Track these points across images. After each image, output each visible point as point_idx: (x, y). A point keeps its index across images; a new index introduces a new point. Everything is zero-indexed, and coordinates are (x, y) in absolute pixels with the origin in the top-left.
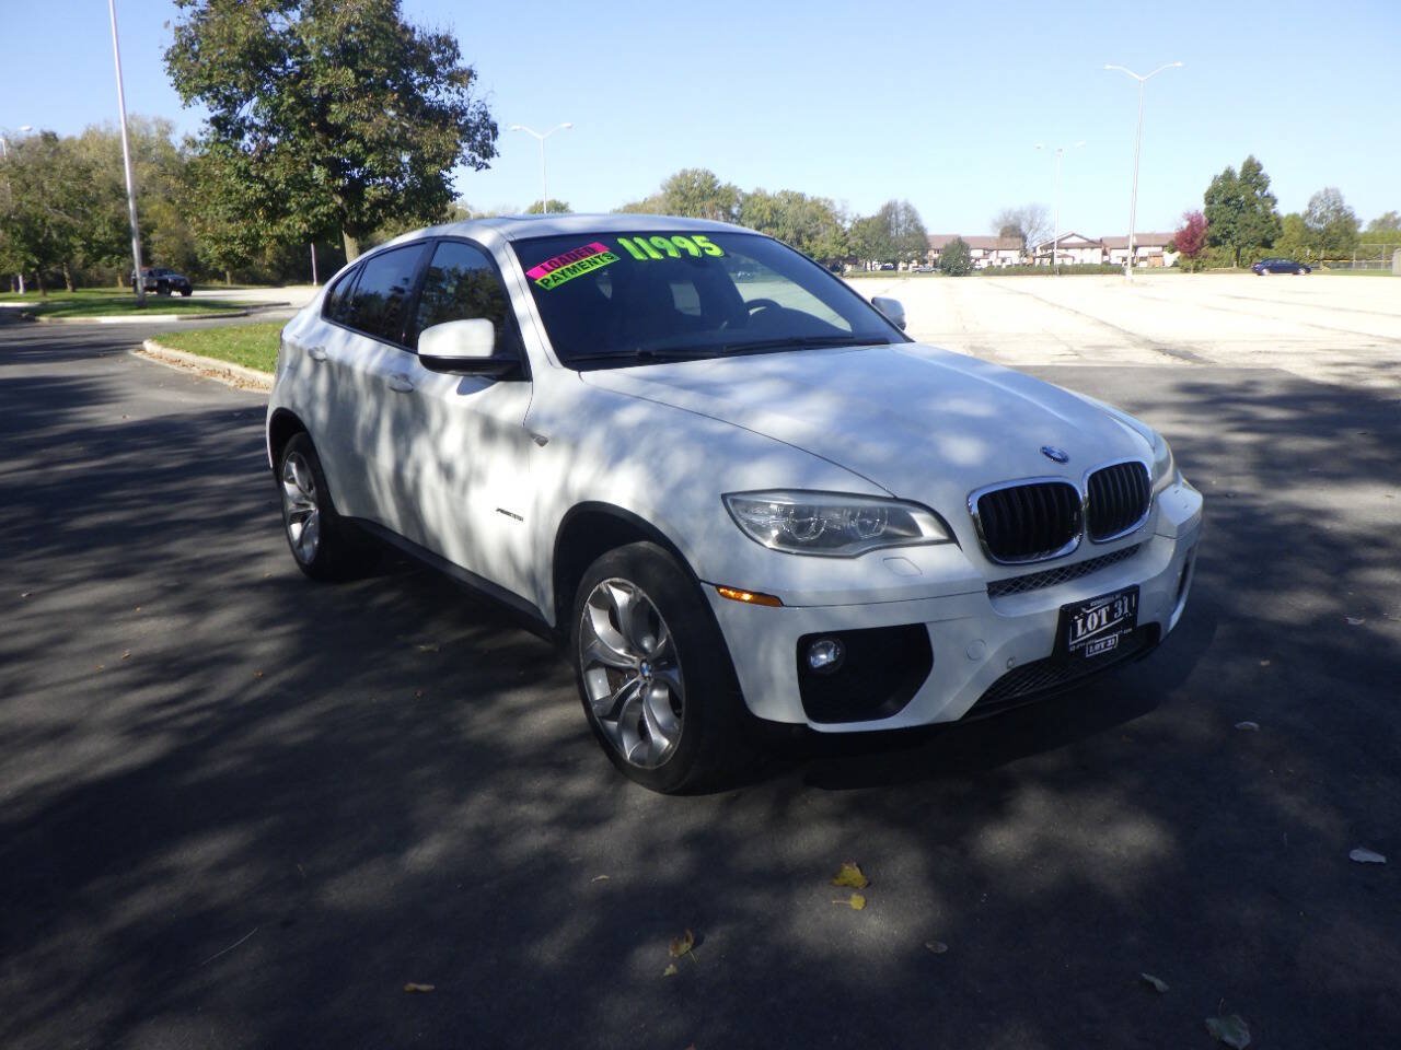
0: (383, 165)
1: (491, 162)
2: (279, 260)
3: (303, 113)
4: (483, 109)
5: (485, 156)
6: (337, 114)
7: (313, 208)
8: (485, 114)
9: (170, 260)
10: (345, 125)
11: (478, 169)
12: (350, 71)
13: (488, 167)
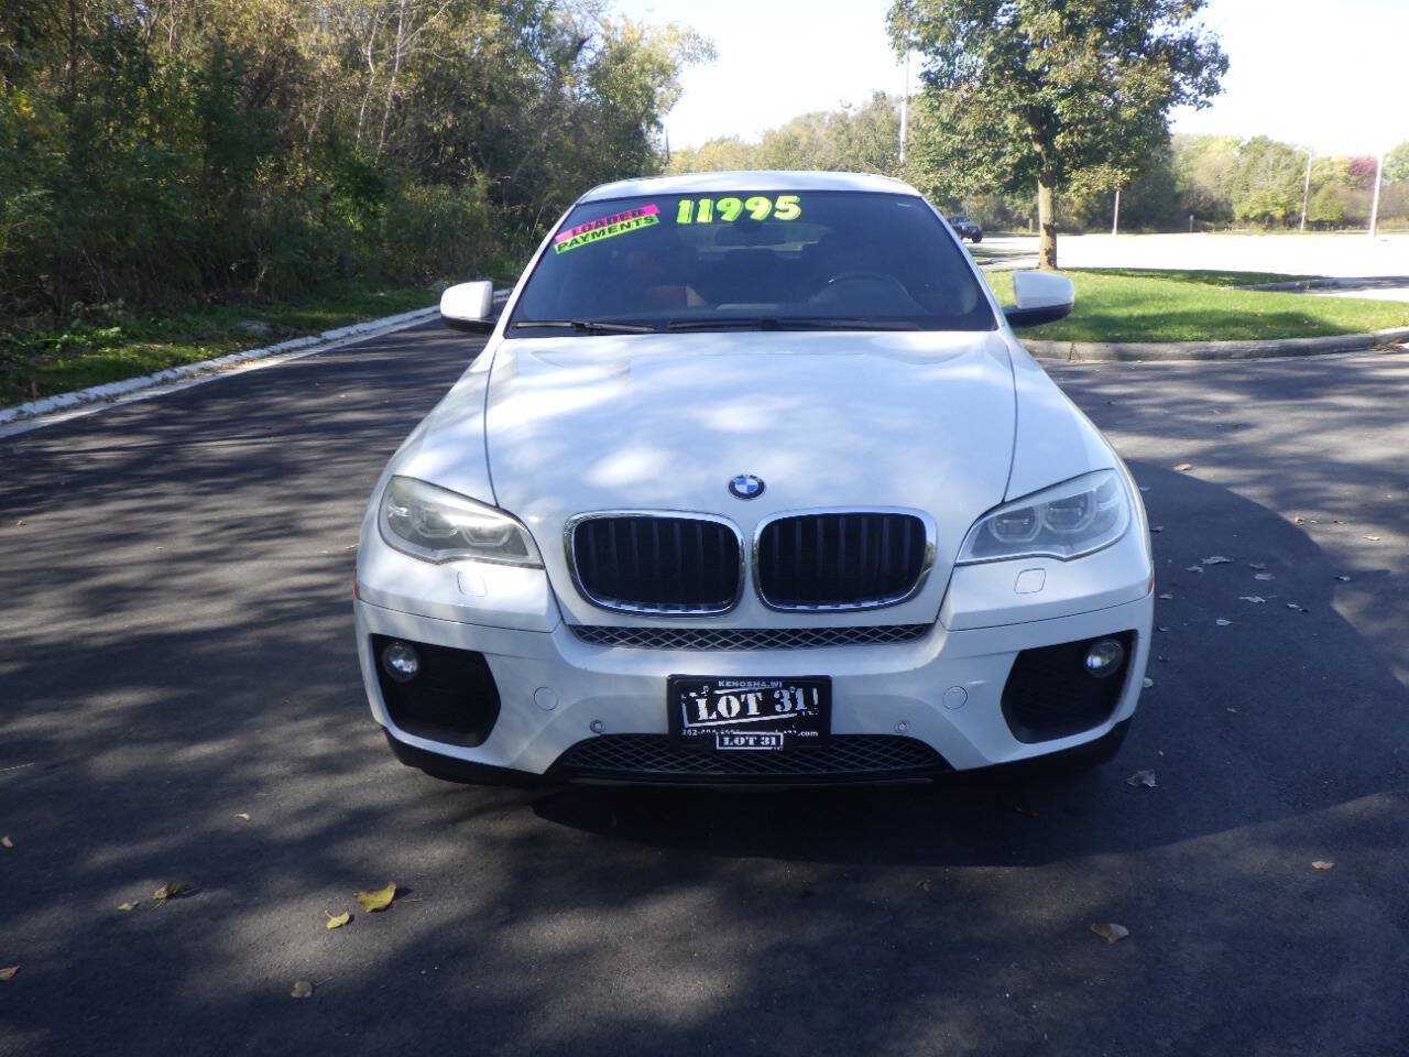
0: (1073, 111)
1: (1213, 99)
2: (1087, 208)
3: (1000, 62)
4: (1213, 41)
5: (1208, 93)
6: (1035, 61)
7: (999, 158)
8: (1216, 46)
9: (983, 208)
10: (1040, 73)
11: (1199, 108)
12: (1056, 13)
13: (1210, 105)
